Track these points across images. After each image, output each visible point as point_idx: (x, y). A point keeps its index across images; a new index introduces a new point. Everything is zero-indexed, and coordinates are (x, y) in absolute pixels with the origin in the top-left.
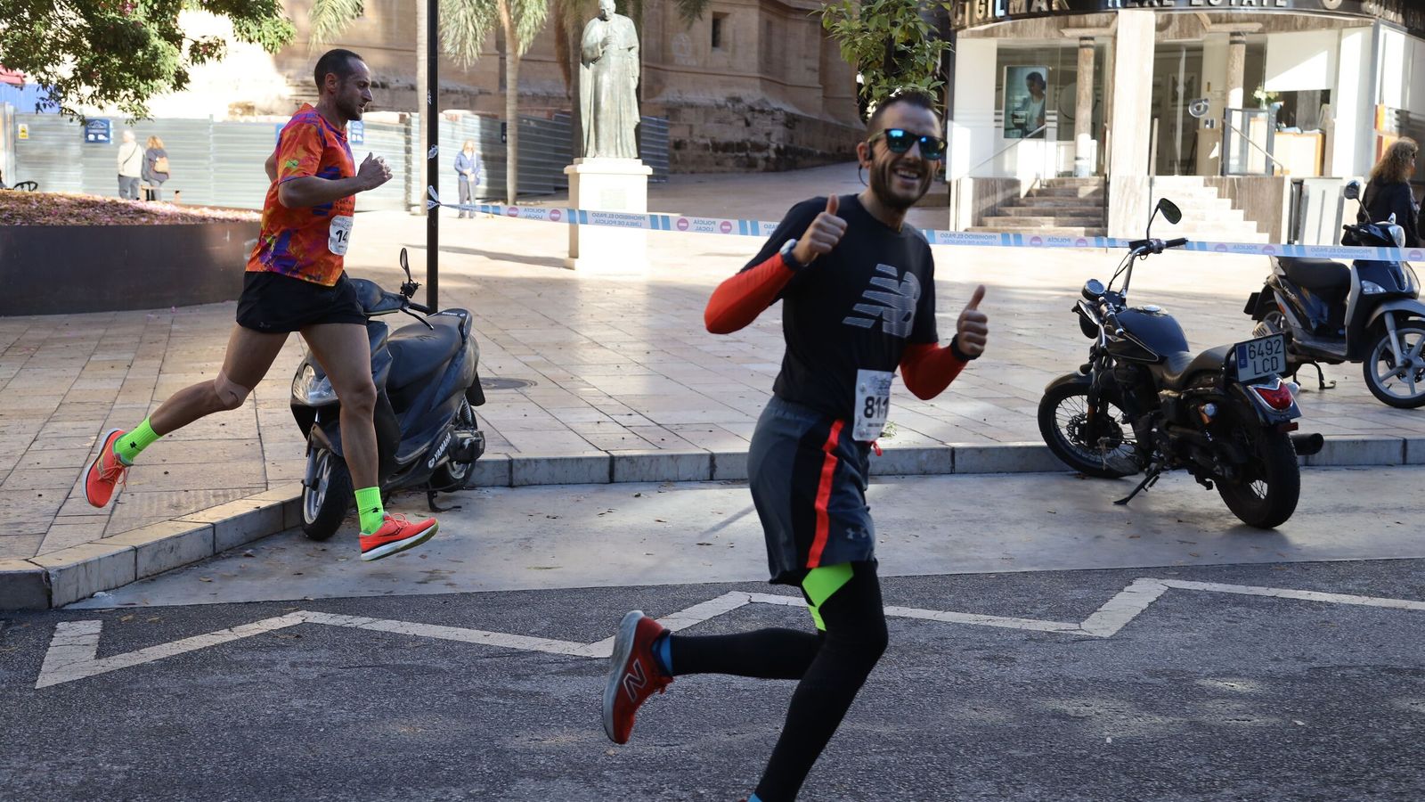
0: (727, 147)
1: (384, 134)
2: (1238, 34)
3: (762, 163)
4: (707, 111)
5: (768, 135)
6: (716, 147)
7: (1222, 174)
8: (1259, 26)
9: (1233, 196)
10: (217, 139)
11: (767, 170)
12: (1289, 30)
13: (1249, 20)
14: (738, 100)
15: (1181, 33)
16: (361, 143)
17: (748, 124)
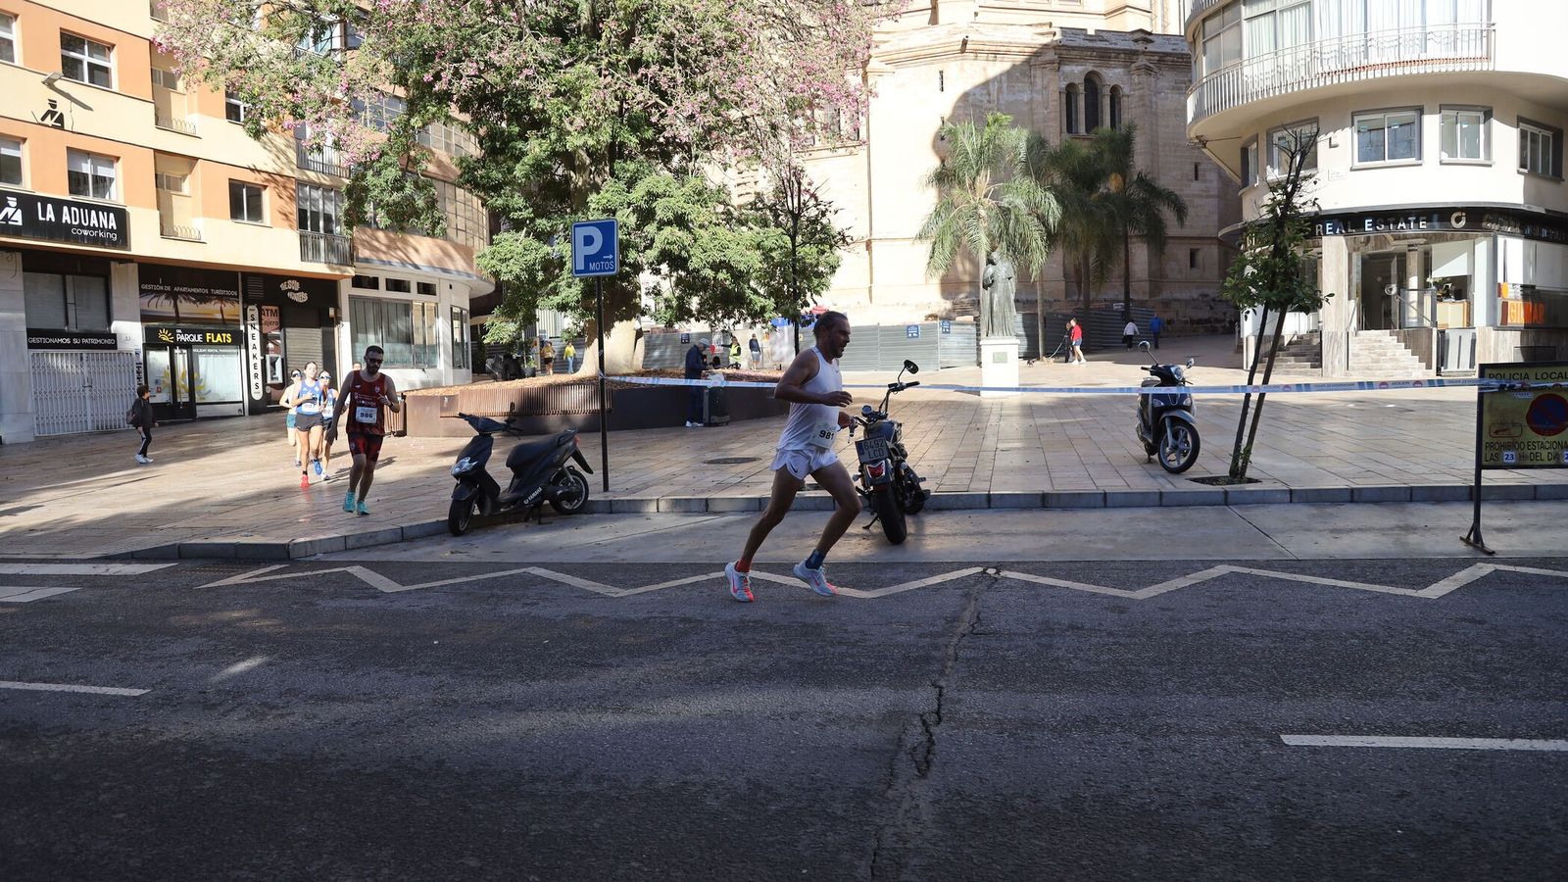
0: (1199, 321)
1: (963, 327)
2: (1412, 245)
3: (1221, 330)
4: (1187, 302)
5: (1225, 314)
6: (1192, 322)
7: (1400, 328)
8: (1425, 240)
9: (1405, 341)
10: (882, 335)
11: (1223, 333)
12: (1443, 241)
13: (1417, 237)
14: (1206, 296)
15: (1376, 247)
16: (949, 332)
17: (1212, 308)
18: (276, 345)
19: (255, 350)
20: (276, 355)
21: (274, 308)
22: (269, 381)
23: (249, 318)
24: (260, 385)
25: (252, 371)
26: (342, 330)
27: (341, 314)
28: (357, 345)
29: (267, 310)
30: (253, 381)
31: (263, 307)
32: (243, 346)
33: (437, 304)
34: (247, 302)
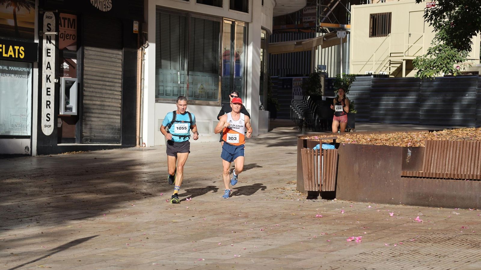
18: (71, 64)
19: (50, 72)
20: (70, 79)
21: (72, 17)
22: (62, 113)
23: (45, 28)
24: (52, 117)
25: (45, 98)
26: (146, 50)
27: (147, 30)
28: (160, 71)
29: (63, 18)
30: (45, 111)
31: (62, 15)
32: (36, 64)
33: (247, 24)
34: (44, 6)
